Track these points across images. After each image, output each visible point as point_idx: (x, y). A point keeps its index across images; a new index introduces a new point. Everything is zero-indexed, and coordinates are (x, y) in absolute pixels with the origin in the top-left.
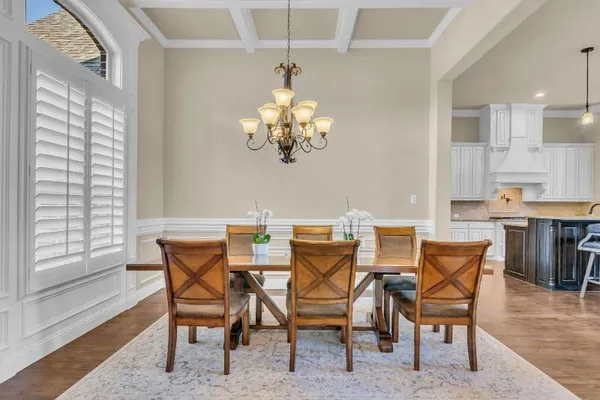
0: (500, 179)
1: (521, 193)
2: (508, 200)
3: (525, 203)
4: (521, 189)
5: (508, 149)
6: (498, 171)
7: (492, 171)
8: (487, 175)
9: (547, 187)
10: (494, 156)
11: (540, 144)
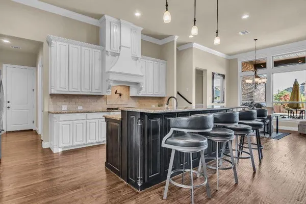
0: (112, 77)
1: (129, 90)
2: (120, 95)
3: (132, 97)
4: (129, 87)
5: (118, 54)
6: (111, 70)
7: (107, 70)
8: (104, 74)
9: (143, 86)
10: (108, 58)
11: (139, 55)
